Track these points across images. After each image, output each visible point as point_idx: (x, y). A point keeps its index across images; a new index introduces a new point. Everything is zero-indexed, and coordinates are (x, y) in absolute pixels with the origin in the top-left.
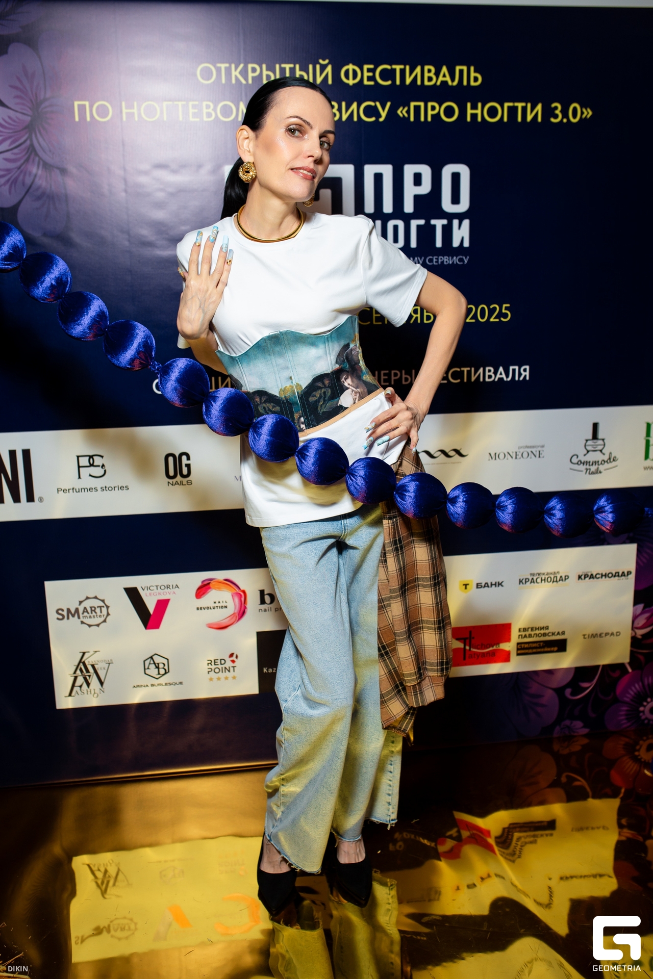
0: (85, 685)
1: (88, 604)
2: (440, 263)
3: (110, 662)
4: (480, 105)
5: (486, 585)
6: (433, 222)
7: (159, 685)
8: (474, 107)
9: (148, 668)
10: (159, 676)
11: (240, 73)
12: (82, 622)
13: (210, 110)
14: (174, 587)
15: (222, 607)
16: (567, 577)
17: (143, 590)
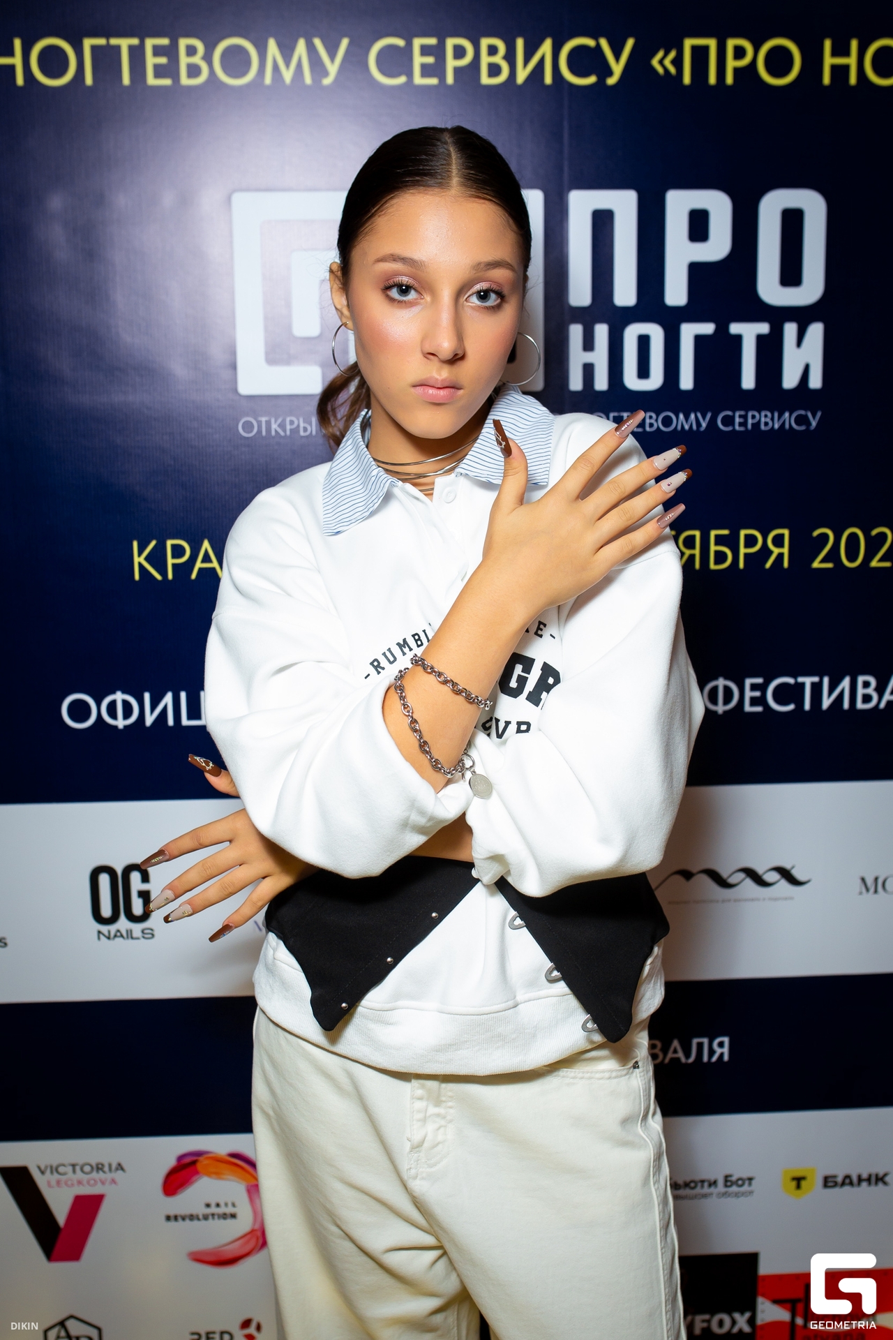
2: (749, 427)
4: (854, 44)
5: (847, 1181)
6: (735, 328)
8: (841, 50)
13: (198, 59)
14: (113, 1168)
15: (224, 1216)
17: (42, 1173)
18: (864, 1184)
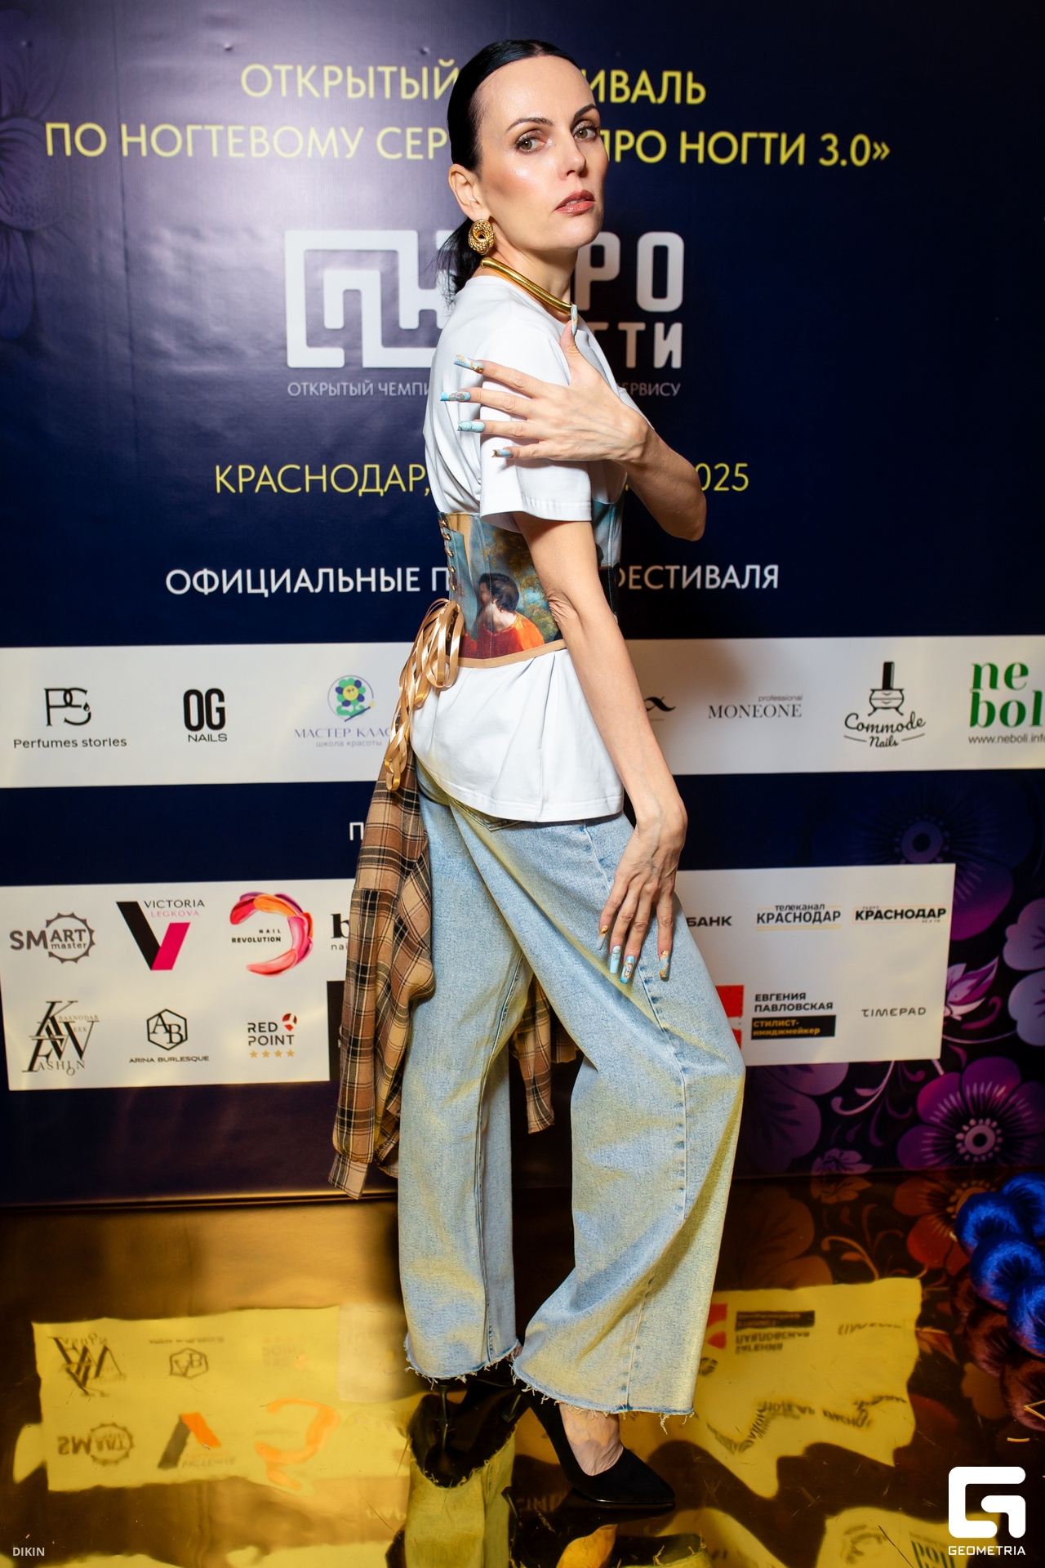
0: (54, 1054)
1: (60, 925)
3: (94, 1019)
4: (701, 136)
5: (703, 922)
6: (622, 326)
7: (171, 1059)
8: (692, 139)
9: (154, 1032)
10: (172, 1045)
11: (311, 80)
12: (51, 955)
13: (263, 140)
14: (196, 904)
15: (272, 939)
16: (837, 914)
17: (148, 906)
18: (715, 924)
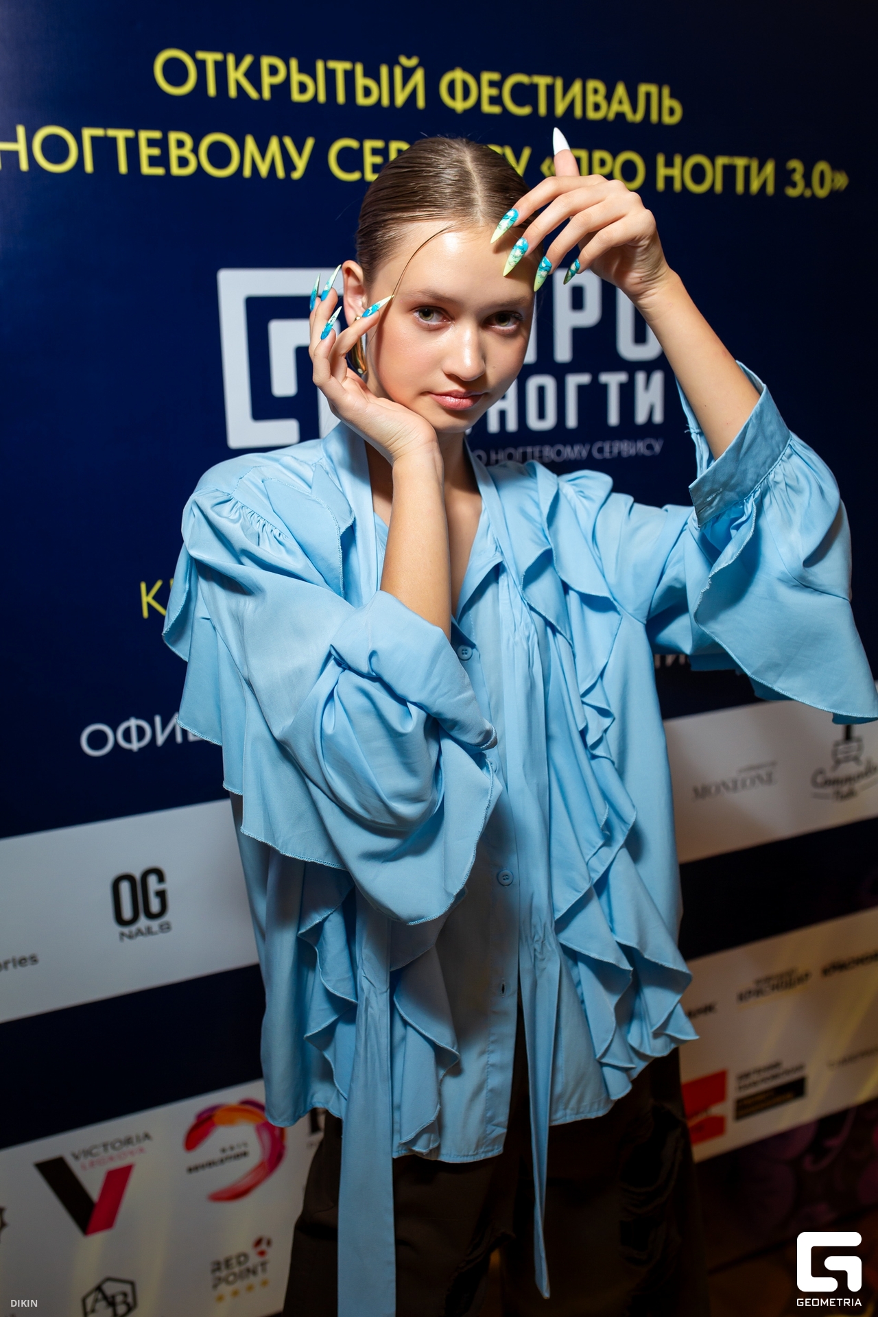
2: (615, 454)
4: (678, 159)
6: (605, 378)
9: (93, 1311)
11: (246, 74)
13: (186, 152)
14: (141, 1139)
15: (237, 1156)
